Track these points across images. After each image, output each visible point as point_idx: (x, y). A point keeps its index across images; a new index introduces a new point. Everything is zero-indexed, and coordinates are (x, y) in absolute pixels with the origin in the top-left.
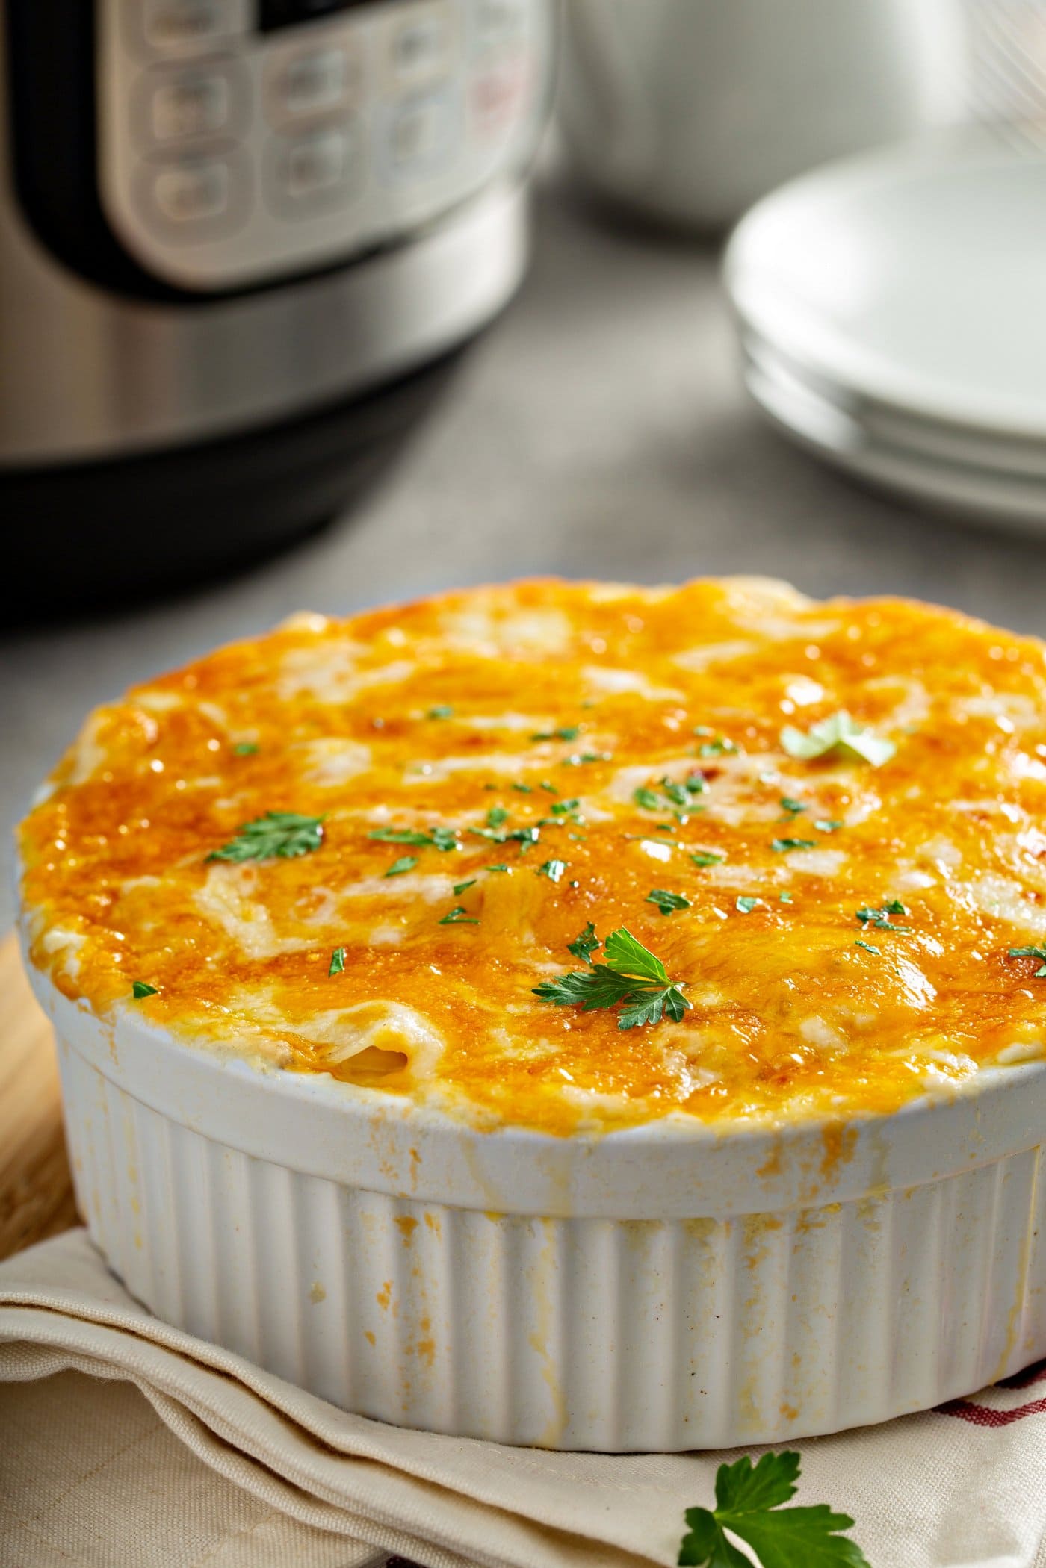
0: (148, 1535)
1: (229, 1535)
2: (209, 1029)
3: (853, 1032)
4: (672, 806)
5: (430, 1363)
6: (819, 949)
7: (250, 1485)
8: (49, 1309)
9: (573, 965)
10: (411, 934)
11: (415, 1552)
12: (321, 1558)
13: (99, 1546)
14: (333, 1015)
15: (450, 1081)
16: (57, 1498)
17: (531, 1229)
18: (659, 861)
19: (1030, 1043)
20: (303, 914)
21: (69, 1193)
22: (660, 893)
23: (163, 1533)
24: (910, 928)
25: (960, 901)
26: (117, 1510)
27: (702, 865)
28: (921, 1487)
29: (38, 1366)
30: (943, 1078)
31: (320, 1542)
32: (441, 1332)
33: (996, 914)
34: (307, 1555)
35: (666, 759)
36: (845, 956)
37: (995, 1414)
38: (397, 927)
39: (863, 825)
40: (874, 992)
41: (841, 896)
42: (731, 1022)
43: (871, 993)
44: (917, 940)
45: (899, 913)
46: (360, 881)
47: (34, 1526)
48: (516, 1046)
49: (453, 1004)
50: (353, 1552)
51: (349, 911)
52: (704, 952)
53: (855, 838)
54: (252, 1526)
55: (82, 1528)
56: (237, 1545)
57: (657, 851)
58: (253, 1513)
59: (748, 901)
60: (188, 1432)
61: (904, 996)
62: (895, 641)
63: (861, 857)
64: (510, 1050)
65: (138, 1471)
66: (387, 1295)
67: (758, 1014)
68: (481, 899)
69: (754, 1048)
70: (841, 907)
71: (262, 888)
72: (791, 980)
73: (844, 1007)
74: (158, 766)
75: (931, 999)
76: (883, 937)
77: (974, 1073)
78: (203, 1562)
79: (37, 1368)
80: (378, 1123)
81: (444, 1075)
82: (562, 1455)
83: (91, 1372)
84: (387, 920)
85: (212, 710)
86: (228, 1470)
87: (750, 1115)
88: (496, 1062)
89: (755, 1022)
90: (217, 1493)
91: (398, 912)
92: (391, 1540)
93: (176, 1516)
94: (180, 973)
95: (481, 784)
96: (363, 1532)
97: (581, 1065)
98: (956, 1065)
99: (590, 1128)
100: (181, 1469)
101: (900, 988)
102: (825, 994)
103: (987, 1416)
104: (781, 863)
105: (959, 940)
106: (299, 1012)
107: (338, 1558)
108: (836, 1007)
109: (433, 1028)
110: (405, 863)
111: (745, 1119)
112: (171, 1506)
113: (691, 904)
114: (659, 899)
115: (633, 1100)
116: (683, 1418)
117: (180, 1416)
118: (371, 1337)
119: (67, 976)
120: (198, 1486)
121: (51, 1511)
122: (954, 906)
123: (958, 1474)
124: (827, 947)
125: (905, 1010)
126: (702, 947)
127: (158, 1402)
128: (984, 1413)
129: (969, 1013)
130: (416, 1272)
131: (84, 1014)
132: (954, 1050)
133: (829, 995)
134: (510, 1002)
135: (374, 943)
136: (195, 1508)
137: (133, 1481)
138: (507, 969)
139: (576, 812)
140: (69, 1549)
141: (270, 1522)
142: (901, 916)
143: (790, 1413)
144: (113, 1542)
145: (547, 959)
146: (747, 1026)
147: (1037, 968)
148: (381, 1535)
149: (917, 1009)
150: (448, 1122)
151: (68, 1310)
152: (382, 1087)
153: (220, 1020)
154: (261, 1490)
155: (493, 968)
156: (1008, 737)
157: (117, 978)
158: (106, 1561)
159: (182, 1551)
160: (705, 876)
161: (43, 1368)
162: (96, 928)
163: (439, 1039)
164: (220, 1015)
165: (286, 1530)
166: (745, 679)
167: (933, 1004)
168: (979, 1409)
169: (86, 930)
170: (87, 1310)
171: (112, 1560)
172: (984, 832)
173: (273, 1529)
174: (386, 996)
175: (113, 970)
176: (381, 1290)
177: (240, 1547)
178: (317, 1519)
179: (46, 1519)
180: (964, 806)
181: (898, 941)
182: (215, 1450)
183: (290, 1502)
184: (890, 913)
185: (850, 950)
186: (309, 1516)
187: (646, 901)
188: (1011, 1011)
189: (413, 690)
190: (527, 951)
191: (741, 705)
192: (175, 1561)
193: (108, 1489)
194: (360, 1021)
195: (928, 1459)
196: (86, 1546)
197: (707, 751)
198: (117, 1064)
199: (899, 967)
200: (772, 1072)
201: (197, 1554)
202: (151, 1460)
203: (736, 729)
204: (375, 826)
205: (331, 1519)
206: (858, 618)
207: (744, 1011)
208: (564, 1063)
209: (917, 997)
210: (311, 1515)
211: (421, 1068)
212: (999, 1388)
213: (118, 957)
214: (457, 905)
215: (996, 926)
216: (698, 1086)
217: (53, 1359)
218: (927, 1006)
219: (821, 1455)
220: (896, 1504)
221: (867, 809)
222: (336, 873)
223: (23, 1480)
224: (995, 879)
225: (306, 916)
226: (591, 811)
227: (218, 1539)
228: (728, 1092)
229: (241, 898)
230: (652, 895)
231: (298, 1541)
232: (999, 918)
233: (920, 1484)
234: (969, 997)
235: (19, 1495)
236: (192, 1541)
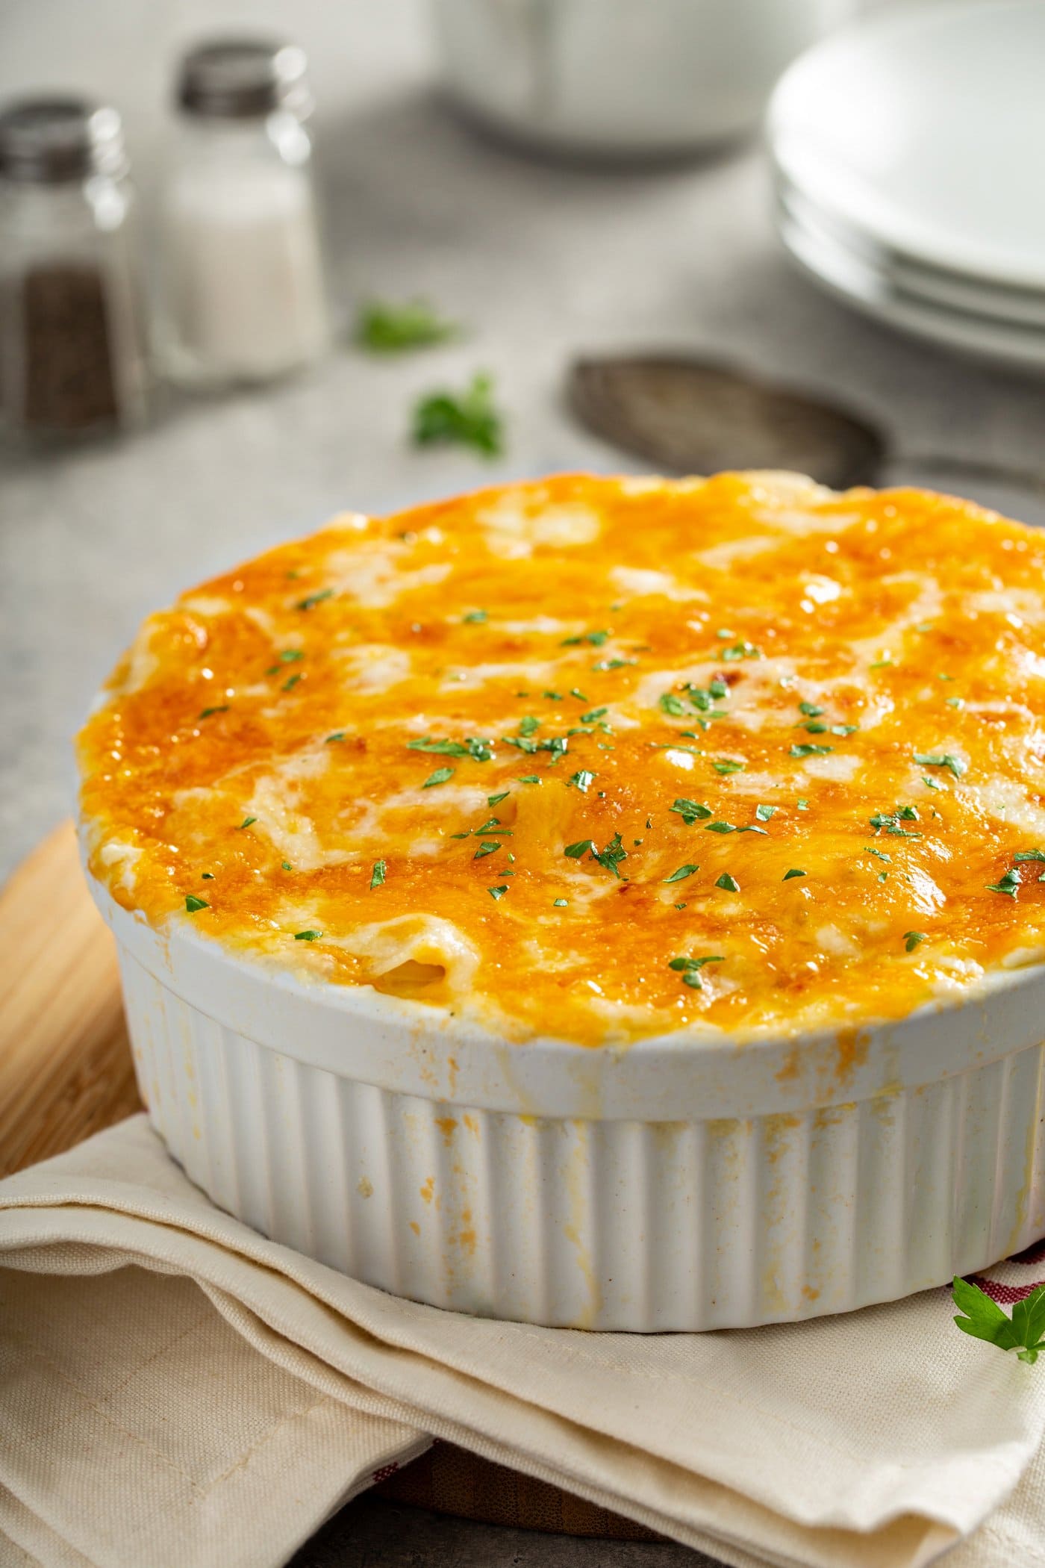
0: (209, 1418)
1: (286, 1417)
2: (257, 943)
3: (867, 940)
4: (695, 711)
5: (472, 1252)
6: (834, 857)
7: (303, 1373)
8: (111, 1210)
9: (602, 875)
10: (448, 846)
11: (459, 1437)
12: (372, 1441)
13: (163, 1428)
14: (374, 928)
15: (486, 993)
16: (124, 1380)
17: (564, 1130)
18: (684, 769)
19: (1033, 947)
20: (346, 825)
21: (131, 1077)
22: (684, 802)
23: (224, 1416)
24: (920, 833)
25: (968, 805)
26: (179, 1392)
27: (723, 773)
28: (935, 1365)
29: (102, 1263)
30: (950, 984)
31: (371, 1425)
32: (481, 1224)
33: (1003, 818)
34: (358, 1439)
35: (691, 663)
36: (858, 864)
37: (1005, 1290)
38: (436, 839)
39: (877, 729)
40: (886, 899)
41: (857, 801)
42: (751, 932)
43: (882, 900)
44: (927, 846)
45: (911, 819)
46: (399, 793)
47: (103, 1408)
48: (547, 958)
49: (487, 916)
50: (401, 1434)
51: (389, 823)
52: (725, 861)
53: (870, 742)
54: (306, 1409)
55: (147, 1410)
56: (292, 1428)
57: (681, 759)
58: (307, 1395)
59: (768, 809)
60: (244, 1325)
61: (914, 903)
62: (911, 533)
63: (874, 762)
64: (542, 962)
65: (199, 1354)
66: (430, 1190)
67: (776, 923)
68: (514, 810)
69: (772, 956)
70: (855, 813)
71: (307, 799)
72: (807, 889)
73: (856, 916)
74: (208, 674)
75: (940, 904)
76: (894, 844)
77: (981, 977)
78: (261, 1444)
79: (101, 1265)
80: (417, 1034)
81: (479, 987)
82: (597, 1336)
83: (152, 1268)
84: (425, 833)
85: (257, 614)
86: (282, 1360)
87: (769, 1023)
88: (529, 975)
89: (773, 931)
90: (273, 1376)
91: (435, 823)
92: (436, 1425)
93: (235, 1399)
94: (230, 886)
95: (515, 692)
96: (410, 1418)
97: (609, 976)
98: (963, 970)
99: (617, 1039)
100: (239, 1352)
101: (910, 895)
102: (839, 902)
103: (998, 1292)
104: (798, 769)
105: (967, 844)
106: (341, 923)
107: (387, 1440)
108: (850, 915)
109: (469, 941)
110: (443, 775)
111: (764, 1027)
112: (230, 1389)
113: (713, 812)
114: (683, 808)
115: (658, 1011)
116: (710, 1299)
117: (237, 1310)
118: (415, 1227)
119: (123, 889)
120: (255, 1369)
121: (118, 1393)
122: (962, 811)
123: (970, 1352)
124: (841, 856)
125: (915, 916)
126: (723, 856)
127: (215, 1297)
128: (995, 1289)
129: (976, 919)
130: (456, 1169)
131: (140, 924)
132: (962, 955)
133: (843, 904)
134: (541, 914)
135: (413, 855)
136: (253, 1391)
137: (194, 1365)
138: (539, 881)
139: (603, 720)
140: (135, 1431)
141: (324, 1405)
142: (912, 821)
143: (811, 1293)
144: (176, 1424)
145: (576, 871)
146: (765, 936)
147: (1040, 873)
148: (427, 1420)
149: (927, 915)
150: (484, 1033)
151: (129, 1211)
152: (420, 998)
153: (269, 934)
154: (313, 1378)
155: (524, 881)
156: (1017, 633)
157: (171, 892)
158: (171, 1442)
159: (241, 1433)
160: (727, 784)
161: (106, 1265)
162: (149, 841)
163: (474, 952)
164: (269, 929)
165: (339, 1413)
166: (767, 578)
167: (942, 910)
168: (991, 1284)
169: (140, 842)
170: (147, 1211)
171: (176, 1442)
172: (993, 734)
173: (326, 1411)
174: (425, 909)
175: (168, 884)
176: (425, 1185)
177: (295, 1430)
178: (367, 1405)
179: (113, 1401)
180: (975, 707)
181: (908, 848)
182: (269, 1341)
183: (342, 1389)
184: (902, 818)
185: (862, 858)
186: (359, 1403)
187: (670, 810)
188: (1016, 915)
189: (449, 592)
190: (558, 862)
191: (762, 606)
192: (234, 1443)
193: (171, 1372)
194: (400, 934)
195: (942, 1336)
196: (151, 1428)
197: (729, 655)
198: (172, 973)
199: (910, 873)
200: (789, 980)
201: (255, 1437)
202: (212, 1343)
203: (756, 630)
204: (412, 736)
205: (380, 1405)
206: (874, 510)
207: (762, 920)
208: (592, 975)
209: (926, 903)
210: (361, 1402)
211: (458, 980)
212: (1010, 1262)
213: (171, 871)
214: (491, 816)
215: (1002, 829)
216: (720, 995)
217: (116, 1256)
218: (936, 912)
219: (841, 1333)
220: (911, 1385)
221: (881, 712)
222: (377, 784)
223: (92, 1363)
224: (1002, 781)
225: (349, 828)
226: (619, 719)
227: (275, 1422)
228: (748, 1001)
229: (286, 810)
230: (676, 804)
231: (349, 1423)
232: (1005, 822)
233: (934, 1363)
234: (976, 902)
235: (88, 1378)
236: (250, 1424)
